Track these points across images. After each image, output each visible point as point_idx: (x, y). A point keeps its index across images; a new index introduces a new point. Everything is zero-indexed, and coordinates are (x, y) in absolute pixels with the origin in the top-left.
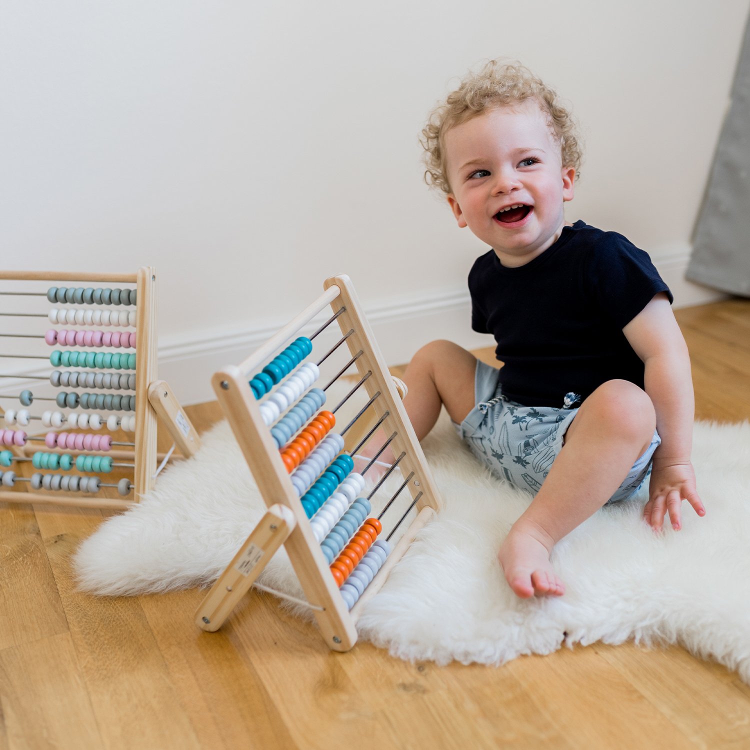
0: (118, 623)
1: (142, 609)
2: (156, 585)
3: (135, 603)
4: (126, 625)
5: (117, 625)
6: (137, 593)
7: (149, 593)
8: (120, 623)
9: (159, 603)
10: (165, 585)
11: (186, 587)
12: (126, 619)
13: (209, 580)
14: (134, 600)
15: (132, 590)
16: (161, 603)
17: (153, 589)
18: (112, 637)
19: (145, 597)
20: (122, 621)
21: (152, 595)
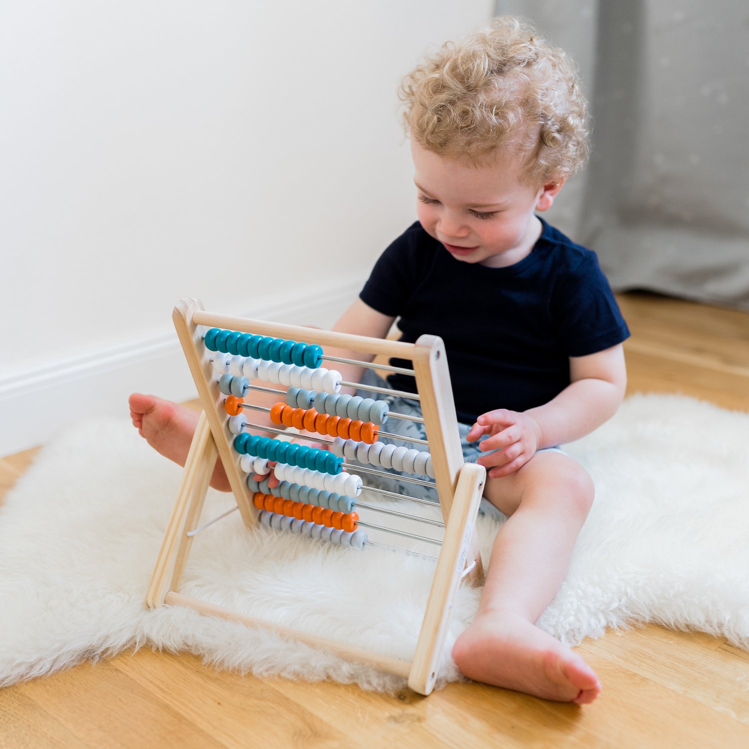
0: (7, 719)
1: (30, 699)
2: (38, 667)
3: (16, 693)
4: (18, 719)
5: (7, 722)
6: (15, 681)
7: (31, 678)
8: (10, 719)
9: (48, 687)
10: (48, 666)
11: (74, 663)
12: (15, 713)
13: (99, 652)
14: (13, 690)
15: (8, 679)
16: (50, 686)
17: (35, 673)
18: (7, 737)
19: (27, 683)
20: (10, 717)
21: (35, 680)
